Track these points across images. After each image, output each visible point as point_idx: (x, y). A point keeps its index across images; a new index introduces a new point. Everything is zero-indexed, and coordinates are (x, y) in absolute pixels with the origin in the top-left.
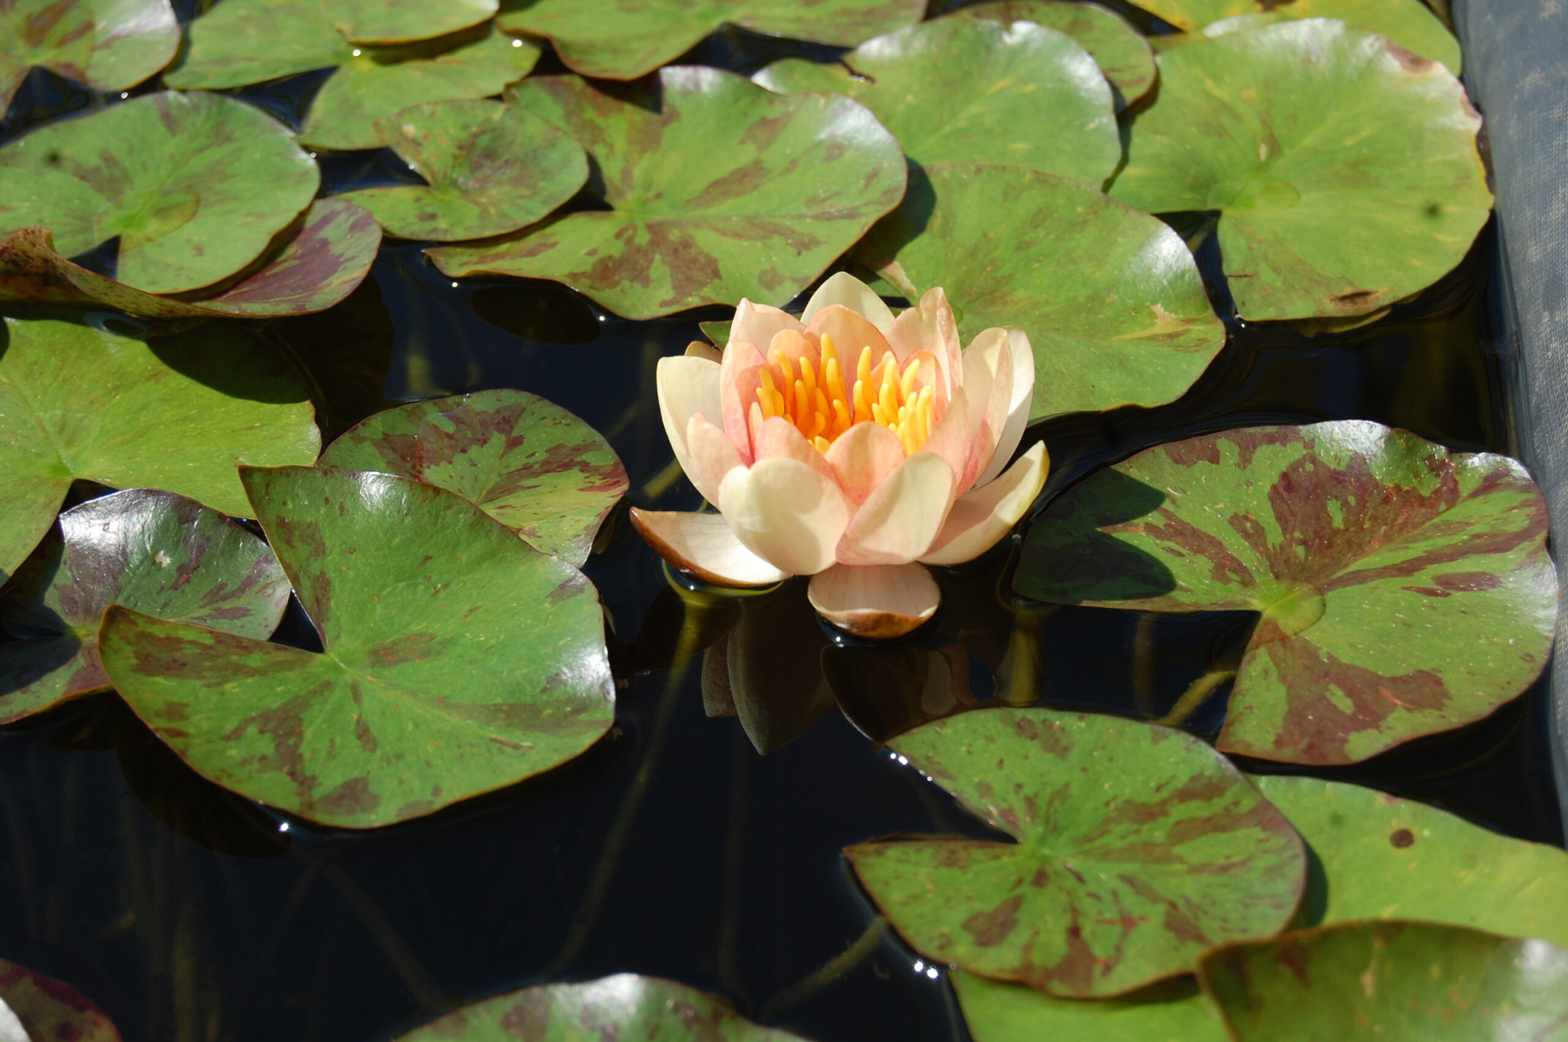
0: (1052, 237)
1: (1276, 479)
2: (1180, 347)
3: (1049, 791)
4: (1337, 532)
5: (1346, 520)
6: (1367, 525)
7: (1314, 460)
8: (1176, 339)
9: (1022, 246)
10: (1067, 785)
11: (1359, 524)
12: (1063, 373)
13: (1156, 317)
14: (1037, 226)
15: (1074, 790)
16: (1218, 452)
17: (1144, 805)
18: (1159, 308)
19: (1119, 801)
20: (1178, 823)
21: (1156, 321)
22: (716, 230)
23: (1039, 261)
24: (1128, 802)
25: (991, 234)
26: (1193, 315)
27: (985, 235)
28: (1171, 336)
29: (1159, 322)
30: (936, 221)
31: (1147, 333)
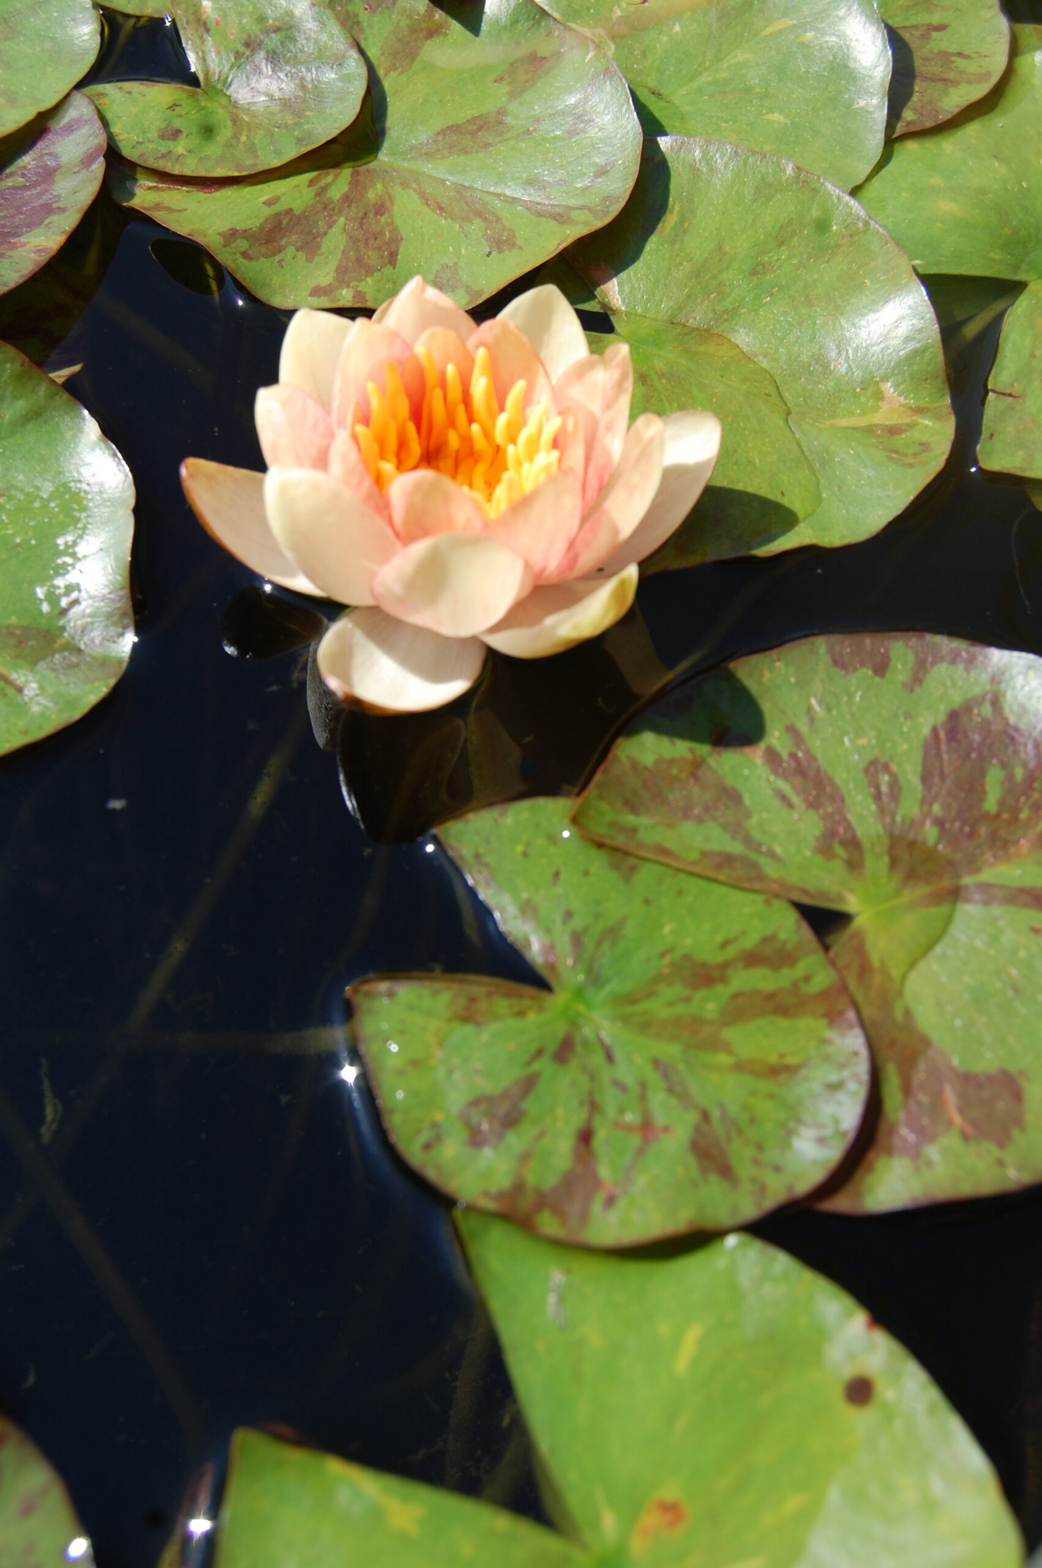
0: (795, 261)
1: (941, 718)
2: (896, 452)
3: (601, 925)
4: (986, 817)
5: (1002, 803)
6: (1023, 815)
7: (996, 702)
8: (896, 437)
9: (757, 270)
10: (622, 922)
11: (1015, 812)
12: (754, 465)
13: (883, 399)
14: (781, 244)
15: (630, 930)
16: (889, 659)
17: (703, 965)
18: (888, 388)
19: (677, 954)
20: (736, 996)
21: (880, 404)
22: (422, 195)
23: (771, 295)
24: (687, 957)
25: (727, 248)
26: (925, 402)
27: (720, 247)
28: (893, 431)
29: (884, 407)
30: (670, 221)
31: (864, 422)
